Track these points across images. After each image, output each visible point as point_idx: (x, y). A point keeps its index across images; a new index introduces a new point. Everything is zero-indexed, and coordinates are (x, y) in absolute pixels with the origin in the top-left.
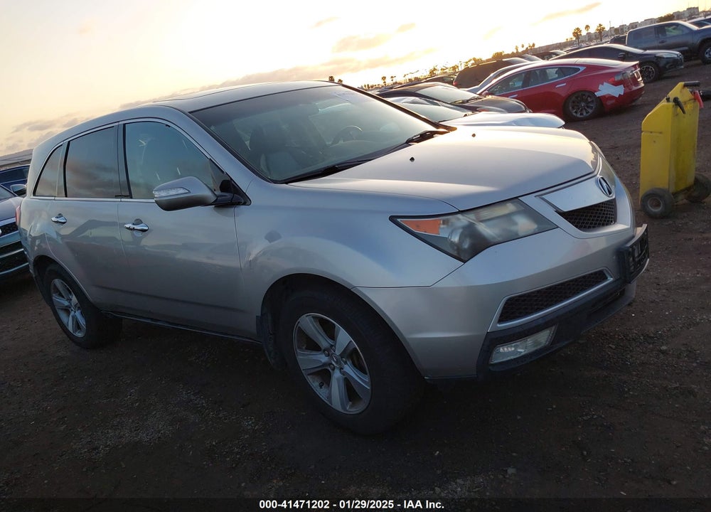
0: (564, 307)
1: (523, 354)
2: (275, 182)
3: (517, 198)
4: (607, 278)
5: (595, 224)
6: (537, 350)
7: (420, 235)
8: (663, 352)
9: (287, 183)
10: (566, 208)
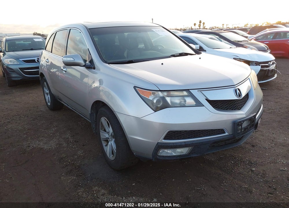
0: (197, 140)
1: (173, 155)
2: (106, 62)
3: (189, 90)
4: (225, 133)
5: (236, 108)
6: (181, 155)
7: (142, 97)
8: (252, 171)
9: (109, 64)
10: (211, 98)
